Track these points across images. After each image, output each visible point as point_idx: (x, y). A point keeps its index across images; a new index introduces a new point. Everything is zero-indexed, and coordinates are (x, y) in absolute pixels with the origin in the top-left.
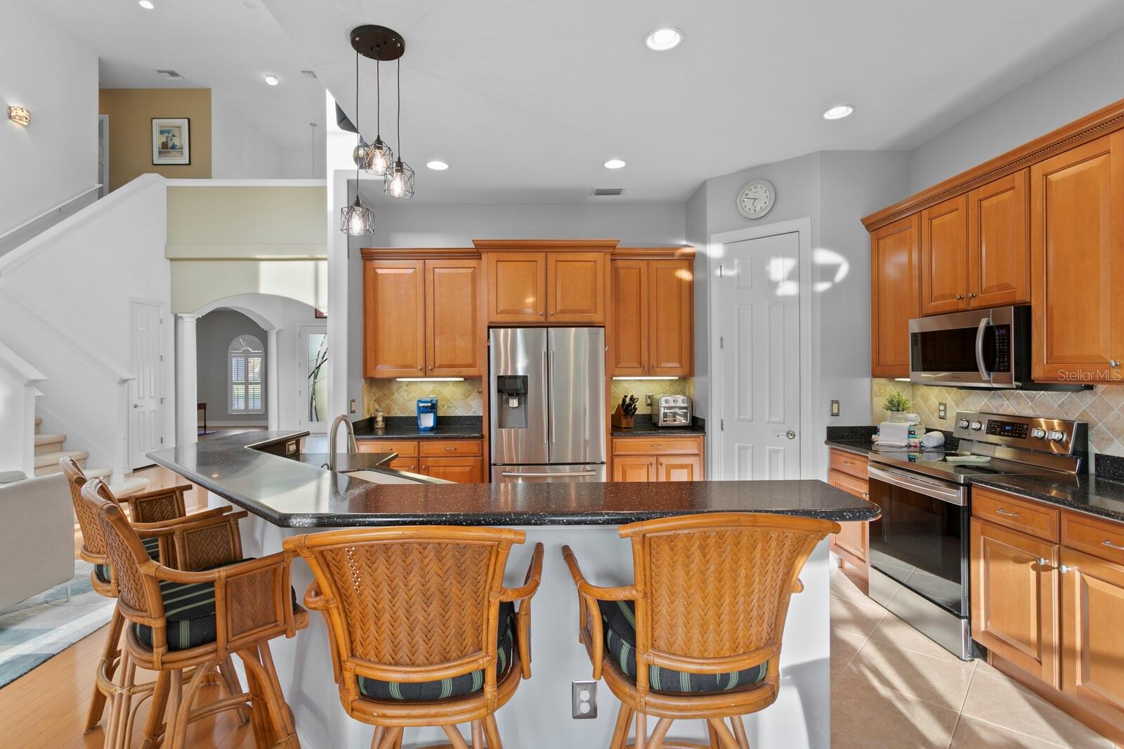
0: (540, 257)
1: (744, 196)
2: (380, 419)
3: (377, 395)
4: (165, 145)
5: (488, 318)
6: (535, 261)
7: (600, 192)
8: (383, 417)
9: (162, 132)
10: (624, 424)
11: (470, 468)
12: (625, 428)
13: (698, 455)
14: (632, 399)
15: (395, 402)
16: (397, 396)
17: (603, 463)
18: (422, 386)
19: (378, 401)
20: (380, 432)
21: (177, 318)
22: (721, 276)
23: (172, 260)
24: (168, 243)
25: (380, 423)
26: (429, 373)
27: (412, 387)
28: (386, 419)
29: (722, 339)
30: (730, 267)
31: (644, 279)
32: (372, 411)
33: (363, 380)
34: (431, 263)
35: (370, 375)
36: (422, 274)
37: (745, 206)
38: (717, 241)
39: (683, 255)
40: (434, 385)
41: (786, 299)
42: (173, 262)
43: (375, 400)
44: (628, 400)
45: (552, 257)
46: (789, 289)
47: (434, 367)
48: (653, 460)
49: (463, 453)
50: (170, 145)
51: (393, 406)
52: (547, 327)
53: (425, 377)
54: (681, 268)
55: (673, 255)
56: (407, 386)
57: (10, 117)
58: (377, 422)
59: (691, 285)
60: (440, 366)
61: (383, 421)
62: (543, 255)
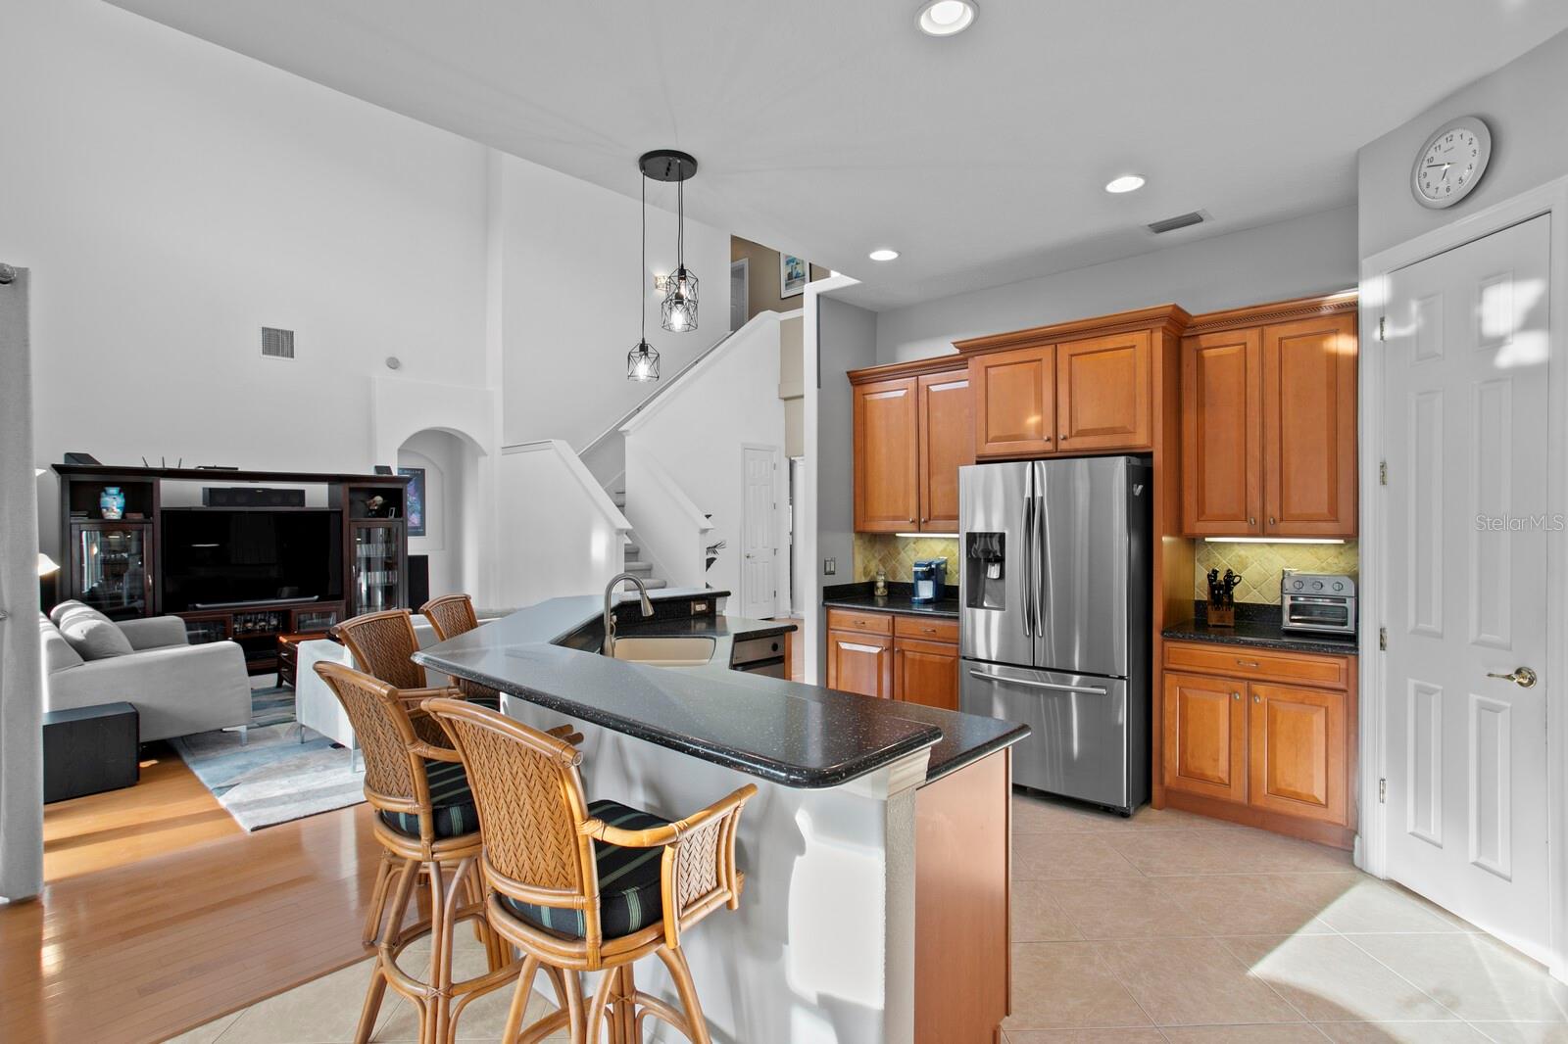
0: (1045, 353)
1: (1425, 164)
2: (881, 584)
3: (882, 554)
4: (790, 276)
5: (976, 450)
6: (1040, 360)
7: (1161, 228)
8: (885, 582)
9: (788, 263)
10: (1213, 618)
11: (952, 658)
12: (1214, 626)
13: (1345, 691)
14: (1229, 575)
15: (900, 564)
16: (903, 555)
17: (1121, 678)
18: (932, 543)
19: (883, 561)
20: (881, 602)
21: (792, 464)
22: (1382, 338)
23: (786, 399)
24: (781, 382)
25: (881, 591)
26: (923, 526)
27: (921, 545)
28: (889, 585)
29: (1383, 466)
30: (1401, 320)
31: (1253, 362)
32: (873, 573)
33: (854, 535)
34: (925, 379)
35: (858, 529)
36: (914, 396)
37: (1428, 185)
38: (1377, 272)
39: (1340, 306)
40: (945, 543)
41: (1522, 373)
42: (788, 402)
43: (880, 560)
44: (1221, 577)
45: (1065, 350)
46: (1529, 349)
47: (930, 519)
48: (1241, 686)
49: (943, 638)
50: (794, 275)
51: (899, 568)
52: (1033, 460)
53: (919, 531)
54: (1336, 332)
55: (1317, 307)
56: (915, 543)
57: (657, 287)
58: (878, 588)
59: (1355, 361)
60: (937, 518)
61: (884, 587)
62: (1049, 350)
